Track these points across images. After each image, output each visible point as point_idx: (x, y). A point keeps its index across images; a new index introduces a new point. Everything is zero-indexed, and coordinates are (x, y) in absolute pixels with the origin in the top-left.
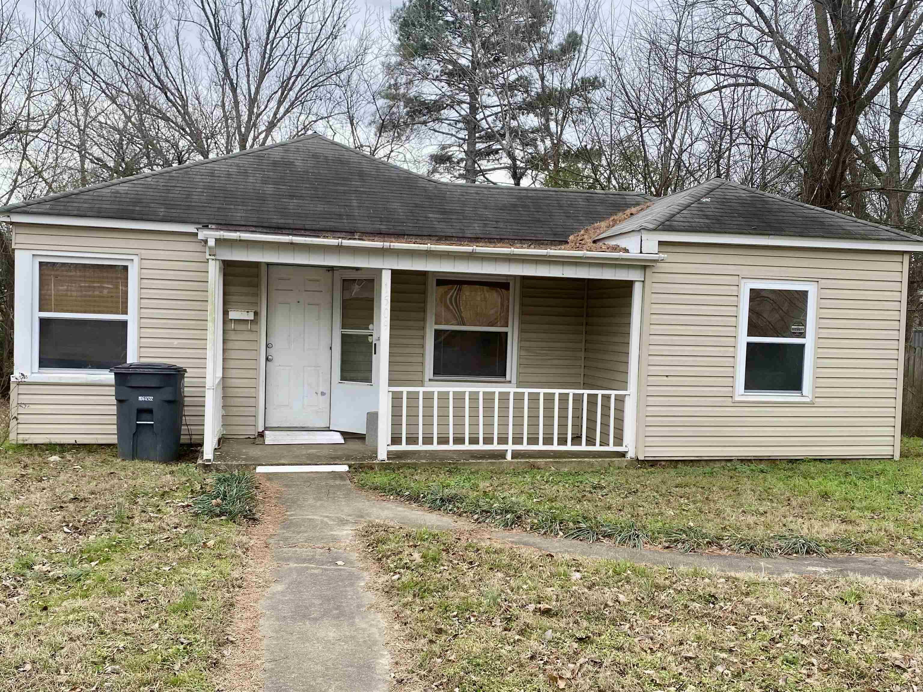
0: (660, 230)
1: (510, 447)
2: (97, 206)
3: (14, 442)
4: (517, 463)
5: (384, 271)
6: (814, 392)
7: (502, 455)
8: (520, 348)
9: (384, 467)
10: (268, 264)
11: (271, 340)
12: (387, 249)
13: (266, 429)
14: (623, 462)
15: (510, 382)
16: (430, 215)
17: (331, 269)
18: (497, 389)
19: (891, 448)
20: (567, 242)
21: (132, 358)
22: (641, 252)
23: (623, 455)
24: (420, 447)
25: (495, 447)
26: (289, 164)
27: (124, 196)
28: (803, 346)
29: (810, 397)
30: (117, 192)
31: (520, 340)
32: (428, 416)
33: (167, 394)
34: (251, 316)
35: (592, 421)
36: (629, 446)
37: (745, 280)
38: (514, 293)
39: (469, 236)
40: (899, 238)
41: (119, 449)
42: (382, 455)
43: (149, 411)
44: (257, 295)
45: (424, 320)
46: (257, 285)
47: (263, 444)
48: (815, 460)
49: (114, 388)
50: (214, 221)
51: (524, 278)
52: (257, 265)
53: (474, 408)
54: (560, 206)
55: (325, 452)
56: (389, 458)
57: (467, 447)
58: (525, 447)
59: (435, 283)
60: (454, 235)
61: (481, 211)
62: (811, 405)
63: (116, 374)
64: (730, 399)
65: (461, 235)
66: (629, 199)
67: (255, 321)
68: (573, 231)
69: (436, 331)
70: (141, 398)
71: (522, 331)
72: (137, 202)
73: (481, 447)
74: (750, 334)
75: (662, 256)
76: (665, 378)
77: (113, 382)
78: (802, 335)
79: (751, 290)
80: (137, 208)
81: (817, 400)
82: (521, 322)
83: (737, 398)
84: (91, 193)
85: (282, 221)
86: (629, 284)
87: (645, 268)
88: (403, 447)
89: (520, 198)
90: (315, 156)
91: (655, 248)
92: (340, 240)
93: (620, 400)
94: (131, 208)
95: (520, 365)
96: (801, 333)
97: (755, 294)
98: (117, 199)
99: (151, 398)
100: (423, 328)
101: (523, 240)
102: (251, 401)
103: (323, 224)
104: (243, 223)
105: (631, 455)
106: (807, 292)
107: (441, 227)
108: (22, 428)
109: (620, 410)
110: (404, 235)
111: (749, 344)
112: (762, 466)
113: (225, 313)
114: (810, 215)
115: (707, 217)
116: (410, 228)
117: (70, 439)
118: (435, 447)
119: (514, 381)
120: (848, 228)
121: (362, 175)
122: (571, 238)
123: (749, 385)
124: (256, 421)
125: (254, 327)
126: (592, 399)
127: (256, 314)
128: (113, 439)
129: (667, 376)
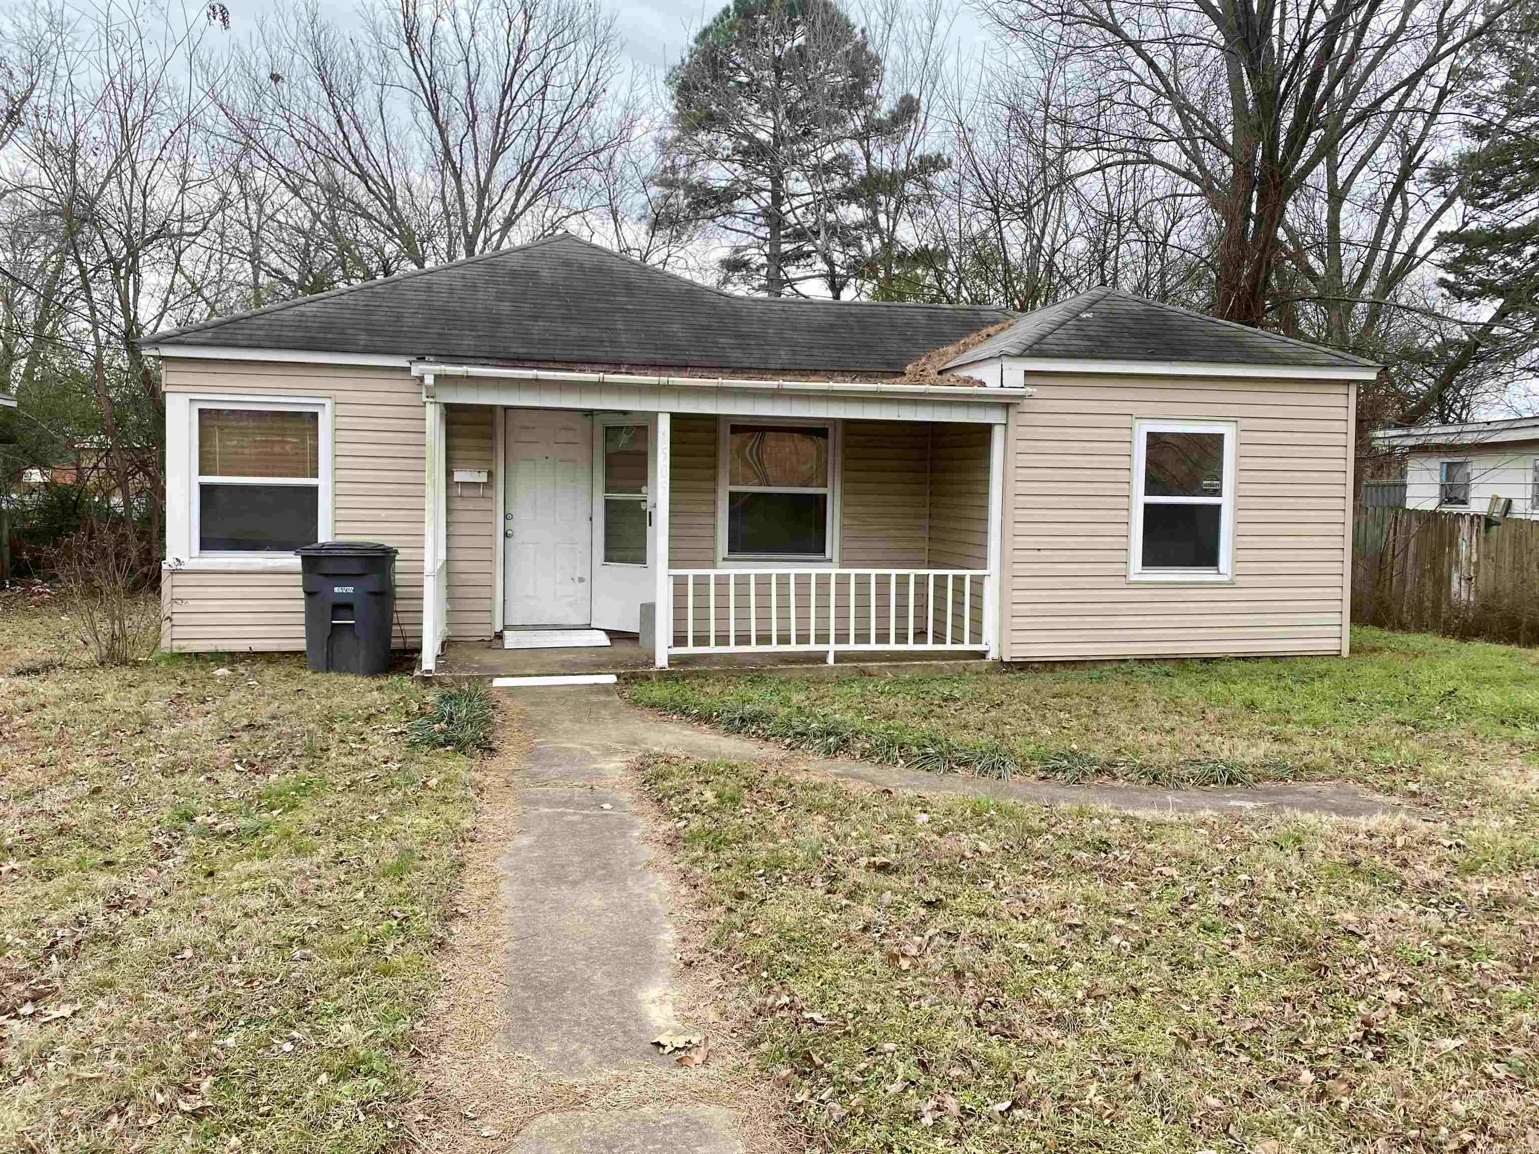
0: (1026, 356)
1: (832, 648)
2: (276, 333)
3: (168, 651)
4: (842, 668)
5: (660, 415)
6: (1234, 568)
7: (821, 658)
8: (844, 515)
9: (664, 676)
10: (506, 408)
11: (512, 510)
12: (664, 386)
13: (506, 627)
14: (983, 665)
15: (831, 560)
16: (722, 340)
17: (590, 413)
18: (813, 570)
19: (1337, 641)
20: (904, 374)
21: (325, 535)
22: (1002, 386)
23: (982, 655)
24: (712, 649)
25: (813, 647)
26: (533, 274)
27: (312, 319)
28: (1218, 507)
29: (1229, 574)
30: (303, 314)
31: (844, 504)
32: (722, 607)
33: (372, 583)
34: (483, 478)
35: (940, 610)
36: (990, 644)
37: (1140, 421)
38: (834, 442)
39: (773, 366)
40: (1343, 363)
41: (310, 659)
42: (662, 661)
43: (349, 606)
44: (492, 449)
45: (714, 479)
46: (491, 437)
47: (502, 647)
48: (1238, 658)
49: (300, 577)
50: (433, 352)
51: (847, 422)
52: (491, 409)
53: (783, 596)
54: (894, 327)
55: (585, 657)
56: (670, 665)
57: (774, 647)
58: (852, 646)
59: (729, 430)
60: (753, 365)
61: (788, 334)
62: (1231, 585)
63: (303, 557)
64: (1123, 579)
65: (762, 366)
66: (986, 316)
67: (489, 484)
68: (913, 358)
69: (731, 494)
70: (336, 590)
71: (844, 492)
73: (793, 647)
74: (1148, 492)
75: (1029, 390)
76: (1037, 553)
77: (300, 569)
78: (1217, 493)
79: (1149, 434)
80: (330, 336)
81: (1238, 578)
82: (844, 482)
83: (1133, 578)
84: (267, 316)
85: (524, 350)
86: (986, 430)
87: (1007, 406)
88: (690, 649)
89: (840, 316)
90: (566, 263)
91: (1020, 379)
92: (601, 374)
93: (977, 582)
94: (321, 335)
95: (843, 539)
96: (1216, 490)
97: (1155, 441)
98: (304, 324)
99: (350, 590)
100: (715, 491)
101: (845, 372)
102: (485, 592)
103: (576, 354)
104: (471, 354)
105: (993, 655)
106: (1222, 435)
107: (735, 355)
108: (178, 632)
109: (977, 596)
110: (687, 367)
111: (1147, 506)
112: (1168, 668)
113: (449, 473)
114: (1226, 334)
115: (1089, 338)
116: (695, 358)
117: (242, 646)
118: (732, 648)
119: (836, 558)
120: (1276, 350)
121: (629, 287)
122: (909, 367)
123: (1149, 560)
124: (492, 618)
125: (489, 493)
126: (941, 582)
127: (490, 474)
128: (301, 645)
129: (1039, 550)
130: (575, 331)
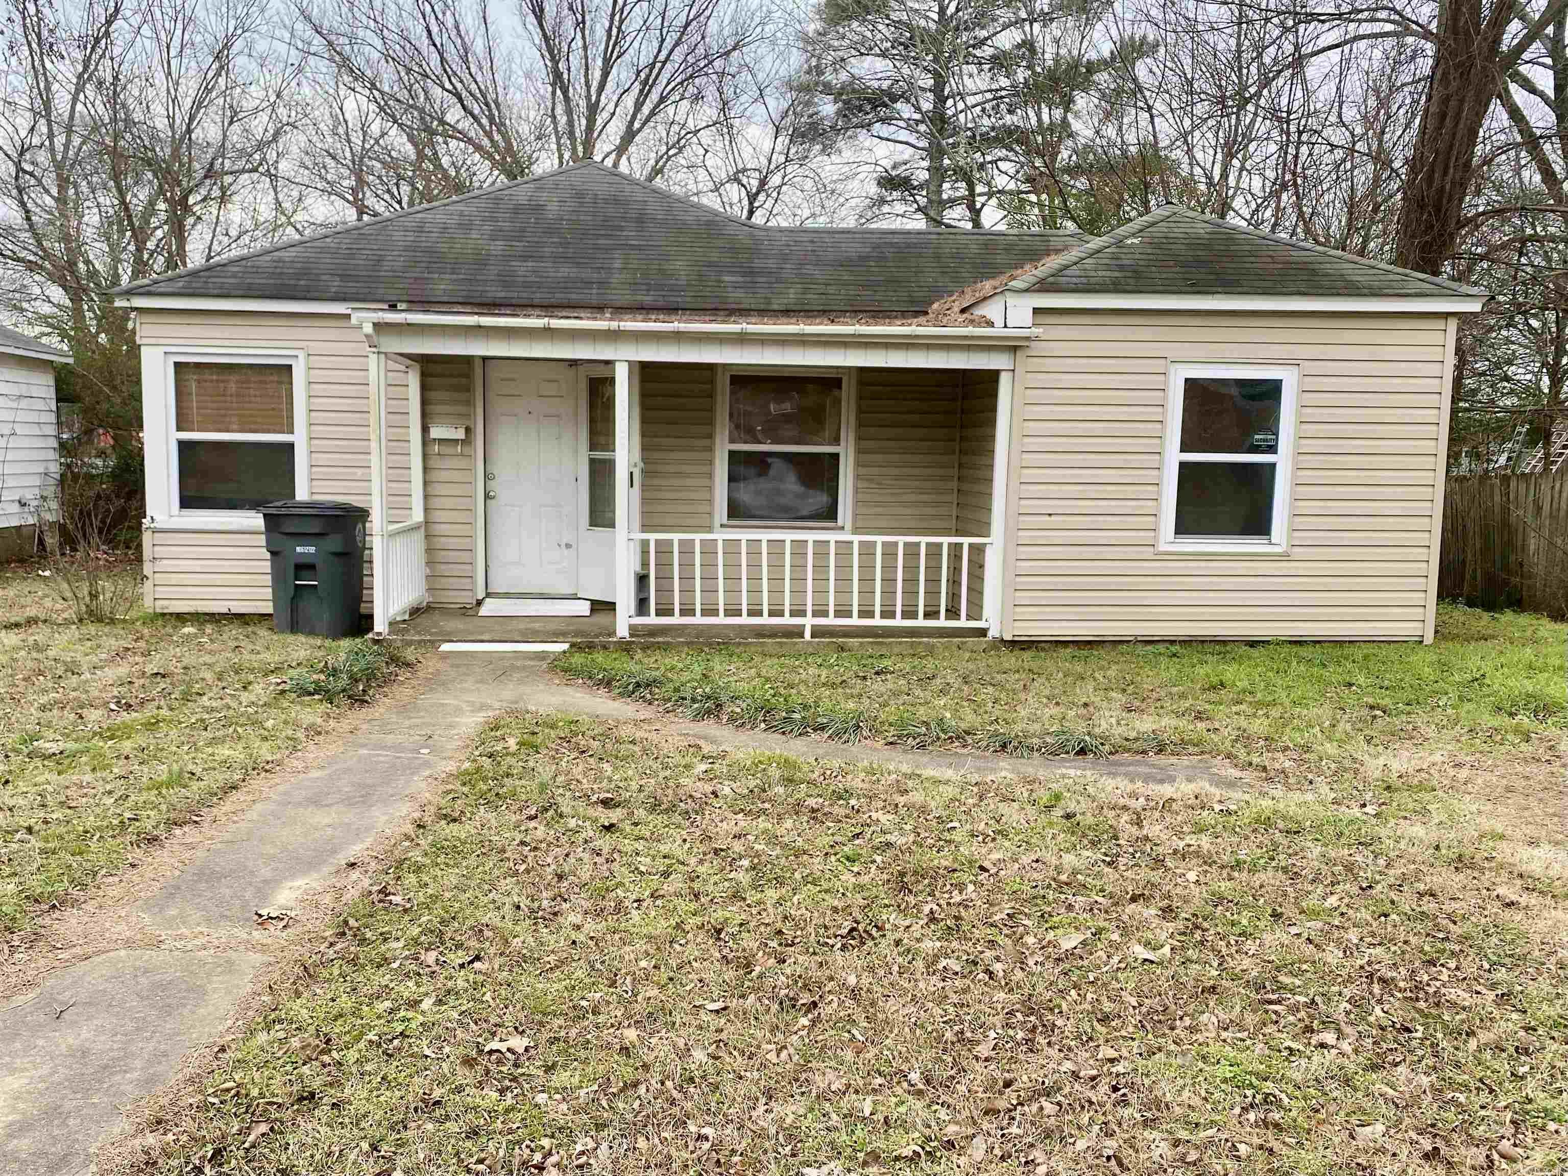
0: (1034, 291)
1: (808, 622)
2: (248, 281)
3: (151, 610)
4: (818, 644)
5: (617, 364)
6: (1290, 537)
7: (798, 632)
8: (857, 477)
9: (626, 647)
10: (485, 359)
11: (494, 469)
12: (615, 331)
13: (488, 595)
14: (983, 643)
15: (843, 528)
16: (726, 278)
17: (573, 363)
19: (1419, 625)
20: (926, 313)
21: (302, 492)
22: (1006, 326)
23: (983, 632)
25: (787, 620)
26: (538, 208)
27: (288, 265)
28: (1273, 466)
29: (1284, 545)
30: (280, 260)
31: (858, 464)
32: (709, 578)
33: (334, 543)
34: (460, 434)
35: (954, 582)
36: (991, 621)
37: (1177, 365)
38: (848, 394)
39: (775, 307)
41: (275, 620)
42: (622, 631)
43: (311, 567)
44: (469, 403)
45: (711, 436)
46: (468, 389)
47: (476, 615)
48: (1290, 642)
50: (405, 298)
51: (862, 370)
52: (468, 360)
54: (937, 257)
55: (552, 626)
56: (631, 635)
57: (744, 620)
58: (831, 621)
59: (728, 382)
60: (753, 307)
61: (809, 269)
62: (1284, 557)
63: (265, 515)
64: (1151, 549)
65: (762, 307)
67: (467, 441)
68: (937, 293)
69: (730, 452)
70: (299, 549)
71: (859, 451)
72: (304, 273)
73: (765, 620)
74: (1184, 449)
75: (1036, 331)
76: (1047, 518)
77: (263, 528)
78: (1273, 449)
79: (1187, 380)
80: (302, 283)
81: (1294, 549)
82: (859, 438)
83: (1163, 547)
84: (244, 262)
85: (503, 294)
86: (993, 376)
87: (1015, 349)
88: (652, 619)
89: (875, 247)
90: (580, 195)
91: (1027, 318)
92: (546, 320)
93: (978, 551)
94: (292, 282)
95: (856, 502)
96: (1270, 447)
97: (1192, 388)
98: (278, 270)
99: (312, 550)
100: (710, 449)
101: (856, 312)
102: (465, 557)
103: (559, 297)
104: (445, 299)
105: (993, 633)
106: (1279, 381)
107: (736, 296)
108: (161, 591)
109: (978, 567)
110: (677, 309)
111: (1183, 465)
113: (425, 429)
115: (1121, 268)
116: (688, 299)
117: (222, 607)
118: (698, 619)
119: (848, 526)
121: (641, 220)
122: (935, 306)
123: (1182, 528)
124: (474, 583)
125: (467, 450)
126: (956, 550)
127: (468, 430)
128: (270, 607)
129: (1050, 515)
130: (565, 271)
